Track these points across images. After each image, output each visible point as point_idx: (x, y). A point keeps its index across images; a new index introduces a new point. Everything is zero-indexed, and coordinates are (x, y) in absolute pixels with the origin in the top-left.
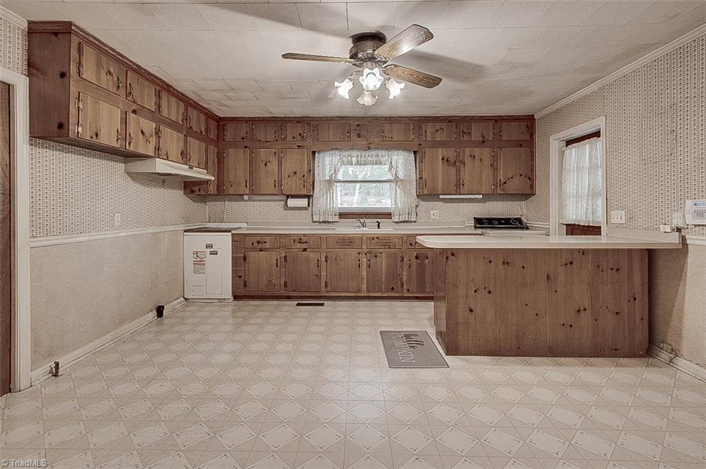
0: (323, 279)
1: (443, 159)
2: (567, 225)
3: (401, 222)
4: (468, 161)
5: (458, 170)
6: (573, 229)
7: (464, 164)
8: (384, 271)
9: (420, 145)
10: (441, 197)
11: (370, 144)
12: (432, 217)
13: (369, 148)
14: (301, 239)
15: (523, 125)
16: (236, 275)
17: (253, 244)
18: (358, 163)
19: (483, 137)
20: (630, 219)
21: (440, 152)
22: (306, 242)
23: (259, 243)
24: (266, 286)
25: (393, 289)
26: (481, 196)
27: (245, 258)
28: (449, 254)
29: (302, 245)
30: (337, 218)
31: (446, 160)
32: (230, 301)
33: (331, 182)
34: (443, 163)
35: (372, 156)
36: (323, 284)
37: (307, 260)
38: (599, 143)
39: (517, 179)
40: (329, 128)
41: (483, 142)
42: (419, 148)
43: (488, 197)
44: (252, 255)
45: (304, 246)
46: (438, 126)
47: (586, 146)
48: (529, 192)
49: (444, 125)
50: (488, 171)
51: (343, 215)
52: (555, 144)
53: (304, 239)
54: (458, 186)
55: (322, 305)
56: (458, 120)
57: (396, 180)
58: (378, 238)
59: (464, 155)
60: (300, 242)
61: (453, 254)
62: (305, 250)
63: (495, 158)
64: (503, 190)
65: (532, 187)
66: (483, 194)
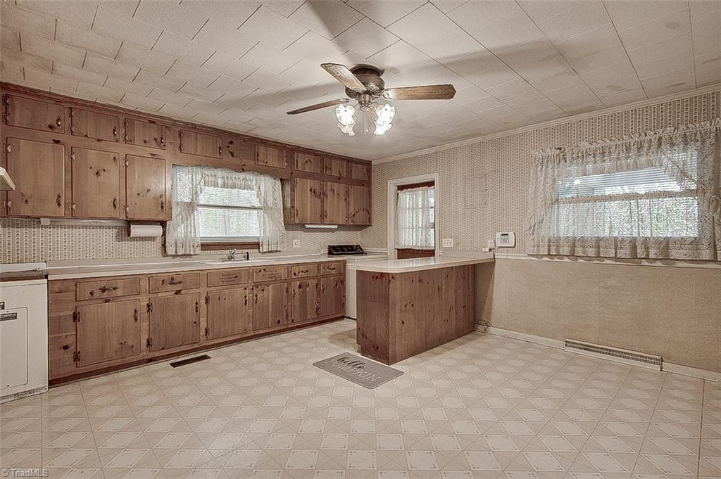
0: (203, 325)
1: (311, 190)
2: (398, 249)
3: (269, 252)
4: (329, 193)
5: (322, 202)
6: (404, 253)
7: (327, 197)
8: (271, 305)
9: (292, 173)
10: (307, 226)
11: (244, 165)
12: (294, 246)
13: (244, 171)
14: (172, 279)
15: (365, 167)
16: (57, 344)
17: (92, 293)
18: (225, 186)
19: (340, 174)
20: (457, 244)
21: (309, 184)
22: (180, 283)
23: (103, 290)
24: (116, 352)
25: (279, 322)
26: (336, 227)
27: (75, 317)
28: (391, 278)
29: (175, 286)
30: (198, 251)
31: (313, 191)
32: (44, 391)
33: (191, 206)
34: (311, 194)
35: (239, 179)
36: (203, 332)
37: (183, 306)
38: (431, 191)
39: (361, 213)
40: (196, 139)
41: (340, 178)
42: (291, 177)
43: (342, 227)
44: (93, 311)
45: (177, 287)
46: (307, 157)
47: (420, 191)
48: (368, 224)
49: (312, 157)
50: (343, 204)
51: (206, 246)
52: (391, 188)
53: (177, 279)
54: (323, 217)
55: (205, 357)
56: (323, 155)
57: (264, 208)
58: (264, 270)
59: (327, 188)
60: (171, 284)
61: (393, 278)
62: (178, 292)
63: (348, 194)
64: (353, 222)
65: (370, 219)
66: (339, 225)
